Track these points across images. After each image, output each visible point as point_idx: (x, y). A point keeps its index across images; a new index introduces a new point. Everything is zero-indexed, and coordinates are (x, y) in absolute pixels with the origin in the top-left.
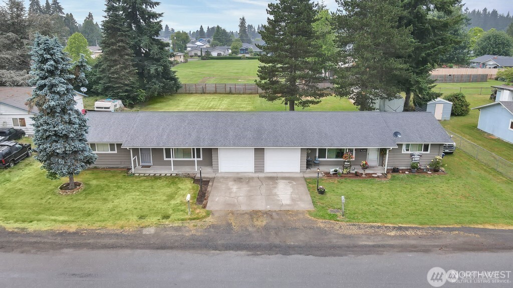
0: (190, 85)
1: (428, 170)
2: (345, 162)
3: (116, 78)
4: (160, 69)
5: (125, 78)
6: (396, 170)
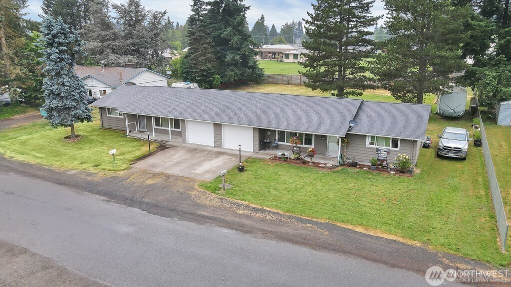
0: (278, 76)
1: (391, 169)
2: (294, 147)
3: (194, 64)
4: (237, 57)
5: (201, 64)
6: (354, 165)
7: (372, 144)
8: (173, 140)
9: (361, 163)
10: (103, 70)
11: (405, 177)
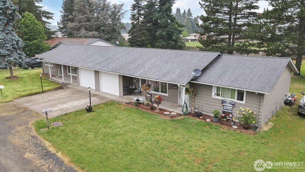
3: (133, 37)
4: (164, 33)
5: (138, 37)
6: (198, 115)
7: (218, 95)
8: (73, 84)
9: (206, 114)
10: (76, 40)
11: (246, 134)
